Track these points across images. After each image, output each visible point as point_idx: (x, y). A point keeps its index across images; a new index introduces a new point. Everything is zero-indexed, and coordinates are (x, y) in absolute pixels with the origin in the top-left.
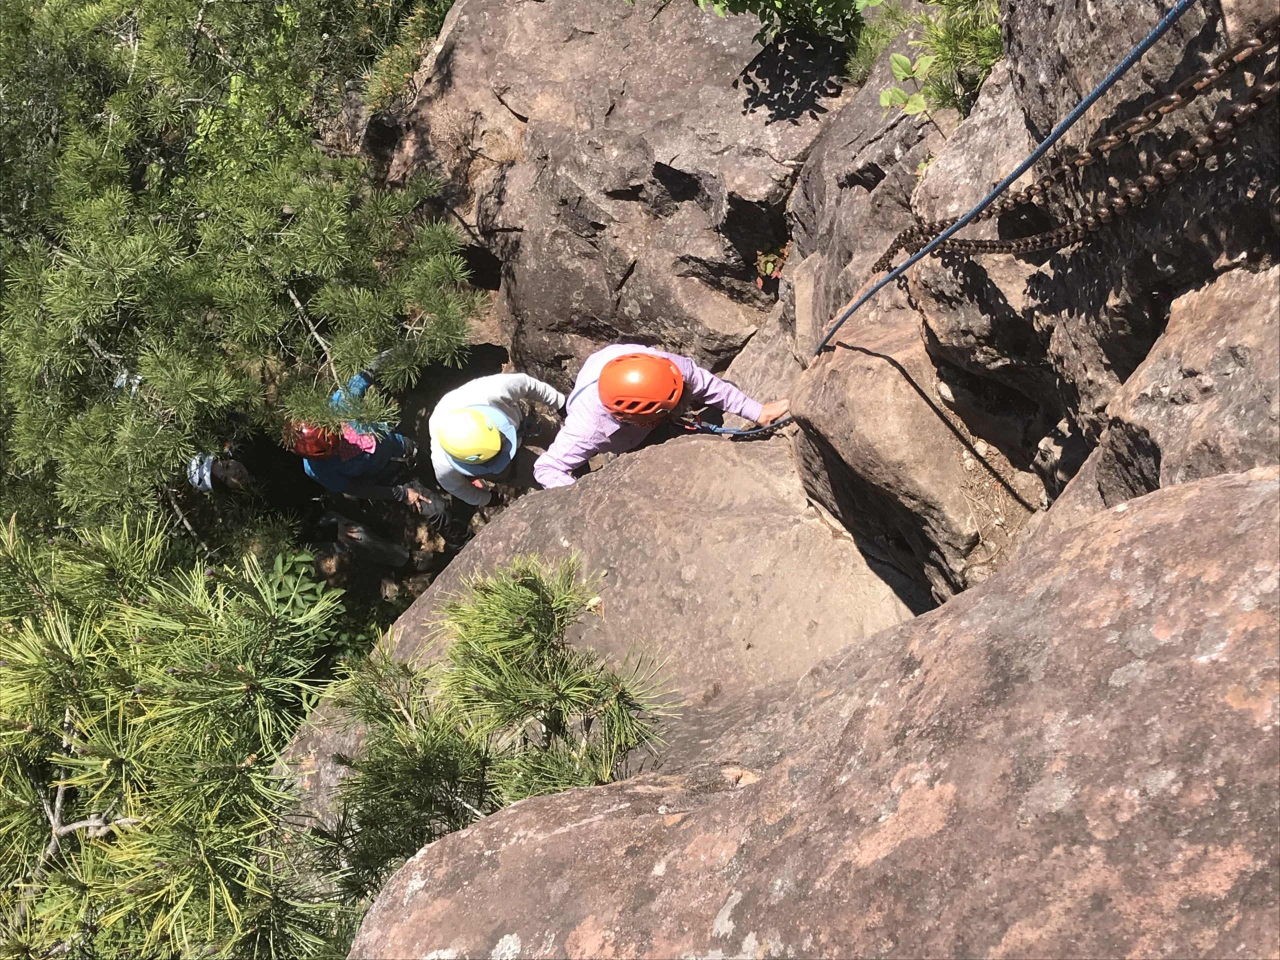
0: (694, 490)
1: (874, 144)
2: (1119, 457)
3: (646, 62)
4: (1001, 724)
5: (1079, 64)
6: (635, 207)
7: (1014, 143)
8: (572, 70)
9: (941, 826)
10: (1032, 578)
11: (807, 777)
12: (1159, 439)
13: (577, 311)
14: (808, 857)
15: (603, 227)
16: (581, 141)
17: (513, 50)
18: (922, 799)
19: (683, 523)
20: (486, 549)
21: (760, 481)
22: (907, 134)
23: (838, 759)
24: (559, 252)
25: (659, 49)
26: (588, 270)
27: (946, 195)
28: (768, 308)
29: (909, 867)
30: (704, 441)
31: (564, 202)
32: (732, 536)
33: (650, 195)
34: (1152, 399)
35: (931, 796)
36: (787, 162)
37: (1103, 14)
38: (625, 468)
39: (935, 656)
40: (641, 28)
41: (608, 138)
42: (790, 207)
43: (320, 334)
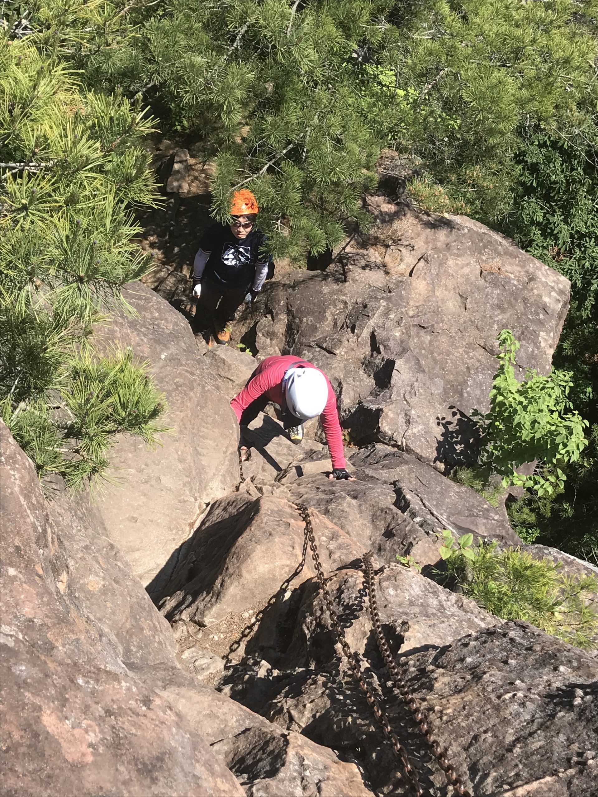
0: (206, 430)
1: (421, 503)
2: (267, 743)
3: (453, 344)
4: (127, 777)
5: (478, 689)
6: (367, 350)
7: (431, 630)
8: (442, 300)
9: (70, 760)
10: (204, 765)
11: (76, 650)
12: (281, 775)
13: (301, 321)
14: (39, 682)
15: (353, 332)
16: (402, 313)
17: (450, 262)
18: (81, 743)
19: (185, 428)
20: (152, 306)
21: (216, 470)
22: (429, 524)
23: (90, 672)
24: (335, 306)
25: (461, 350)
26: (326, 326)
27: (398, 586)
28: (317, 439)
29: (46, 749)
30: (236, 432)
31: (365, 306)
32: (182, 460)
33: (375, 359)
34: (302, 765)
35: (84, 748)
36: (404, 440)
37: (507, 704)
38: (213, 386)
39: (154, 718)
40: (472, 338)
41: (406, 328)
42: (379, 446)
43: (268, 168)
